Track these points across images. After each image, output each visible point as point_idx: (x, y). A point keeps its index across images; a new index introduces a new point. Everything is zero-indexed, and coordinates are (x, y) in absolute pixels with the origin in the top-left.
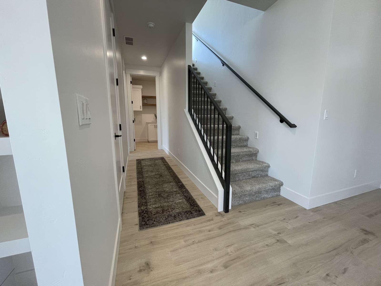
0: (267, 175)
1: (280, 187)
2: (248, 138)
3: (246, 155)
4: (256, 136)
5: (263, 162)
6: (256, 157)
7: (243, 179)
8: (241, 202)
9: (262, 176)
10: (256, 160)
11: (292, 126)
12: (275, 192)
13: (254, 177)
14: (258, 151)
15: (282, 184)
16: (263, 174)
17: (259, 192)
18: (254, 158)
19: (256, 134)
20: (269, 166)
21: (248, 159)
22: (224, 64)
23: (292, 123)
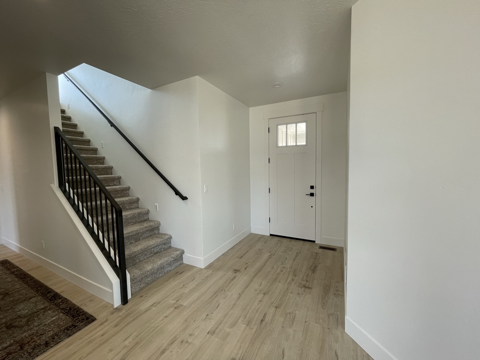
0: (170, 247)
1: (182, 256)
2: (149, 211)
3: (148, 231)
4: (157, 208)
5: (165, 234)
6: (159, 230)
7: (144, 259)
8: (142, 286)
9: (165, 249)
10: (159, 233)
11: (184, 198)
12: (178, 262)
13: (157, 253)
14: (160, 224)
15: (183, 252)
16: (166, 247)
17: (162, 268)
18: (156, 232)
19: (156, 206)
20: (171, 238)
21: (149, 234)
22: (112, 125)
23: (184, 195)
